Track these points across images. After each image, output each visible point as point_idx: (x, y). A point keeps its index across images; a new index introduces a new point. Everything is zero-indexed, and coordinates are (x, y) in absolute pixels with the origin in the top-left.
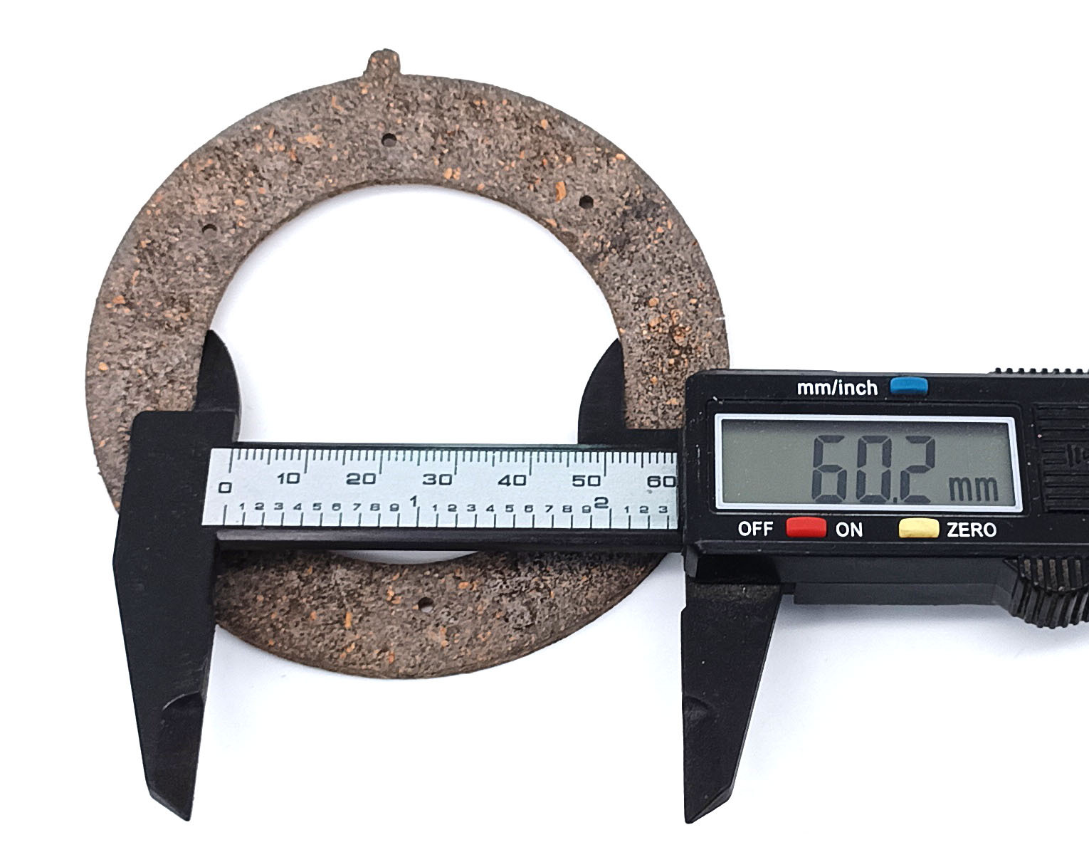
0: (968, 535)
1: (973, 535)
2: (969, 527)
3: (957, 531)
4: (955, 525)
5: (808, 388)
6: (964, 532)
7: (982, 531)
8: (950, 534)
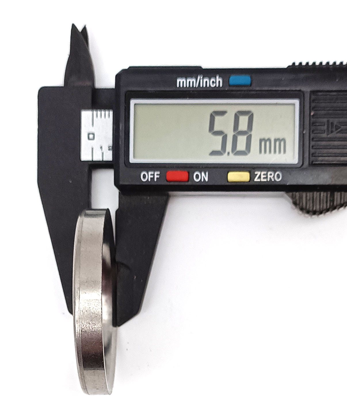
0: (265, 180)
1: (269, 180)
2: (267, 174)
3: (260, 177)
4: (259, 173)
5: (183, 82)
6: (264, 178)
7: (274, 177)
8: (256, 180)
